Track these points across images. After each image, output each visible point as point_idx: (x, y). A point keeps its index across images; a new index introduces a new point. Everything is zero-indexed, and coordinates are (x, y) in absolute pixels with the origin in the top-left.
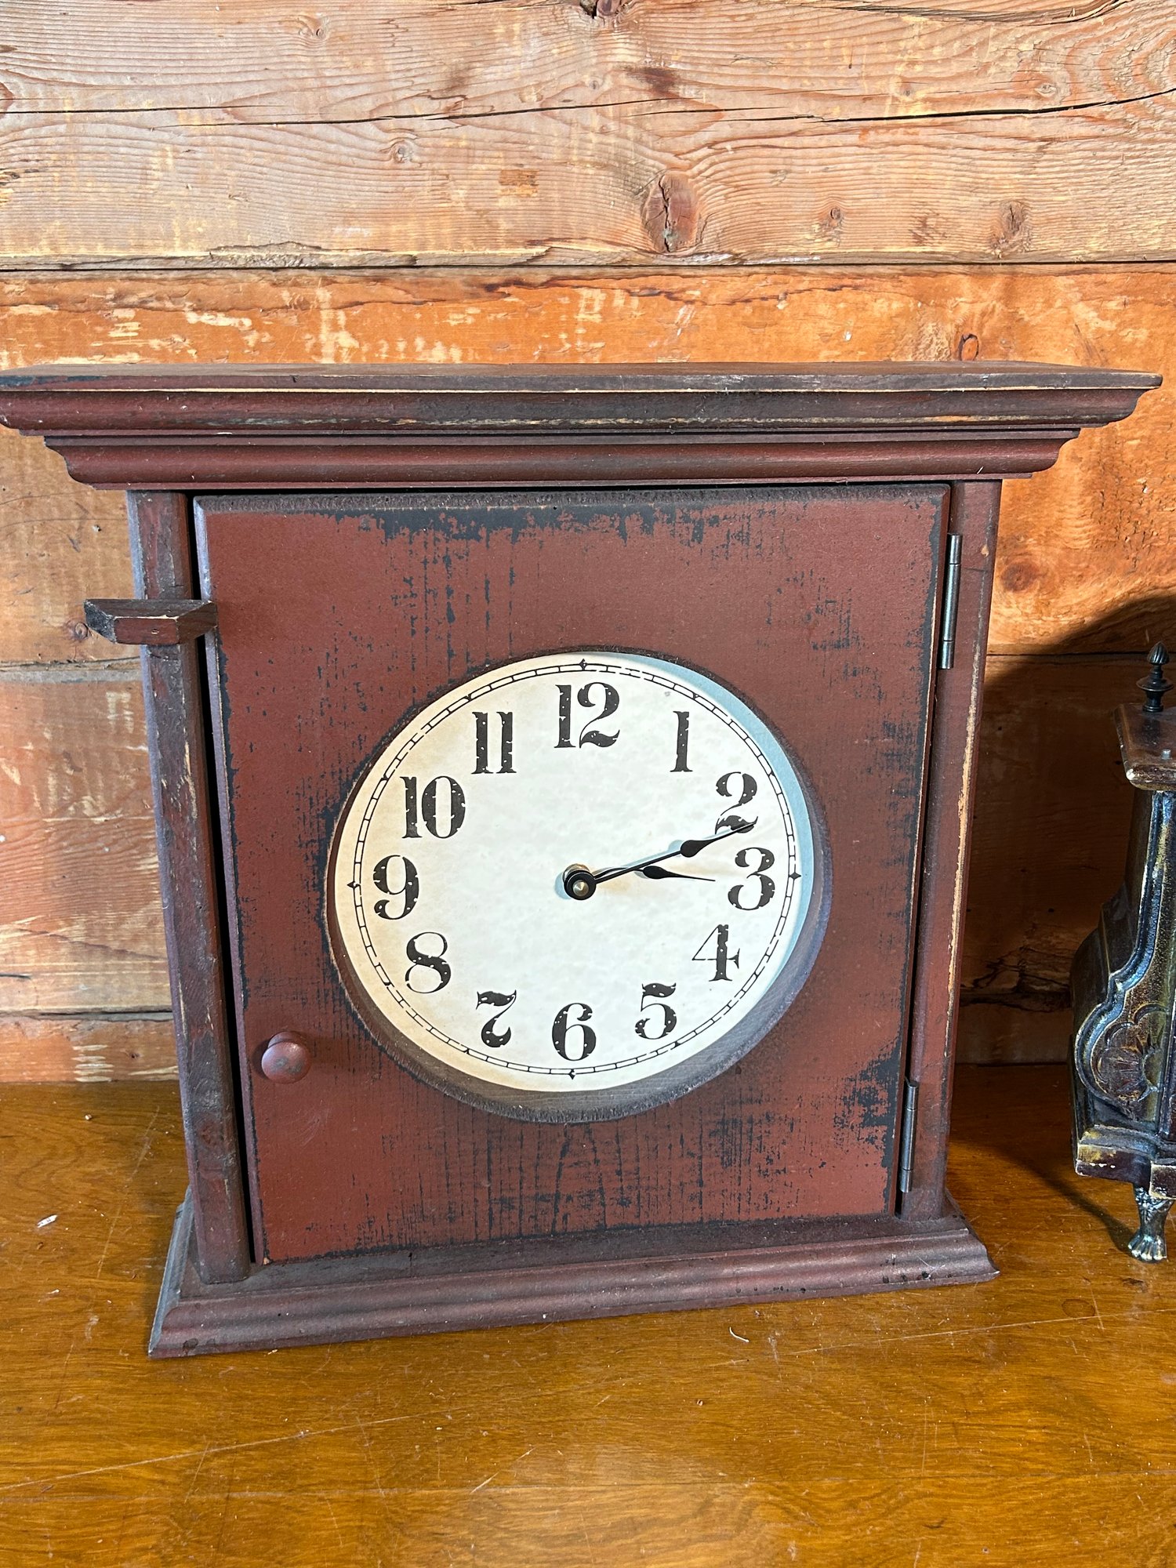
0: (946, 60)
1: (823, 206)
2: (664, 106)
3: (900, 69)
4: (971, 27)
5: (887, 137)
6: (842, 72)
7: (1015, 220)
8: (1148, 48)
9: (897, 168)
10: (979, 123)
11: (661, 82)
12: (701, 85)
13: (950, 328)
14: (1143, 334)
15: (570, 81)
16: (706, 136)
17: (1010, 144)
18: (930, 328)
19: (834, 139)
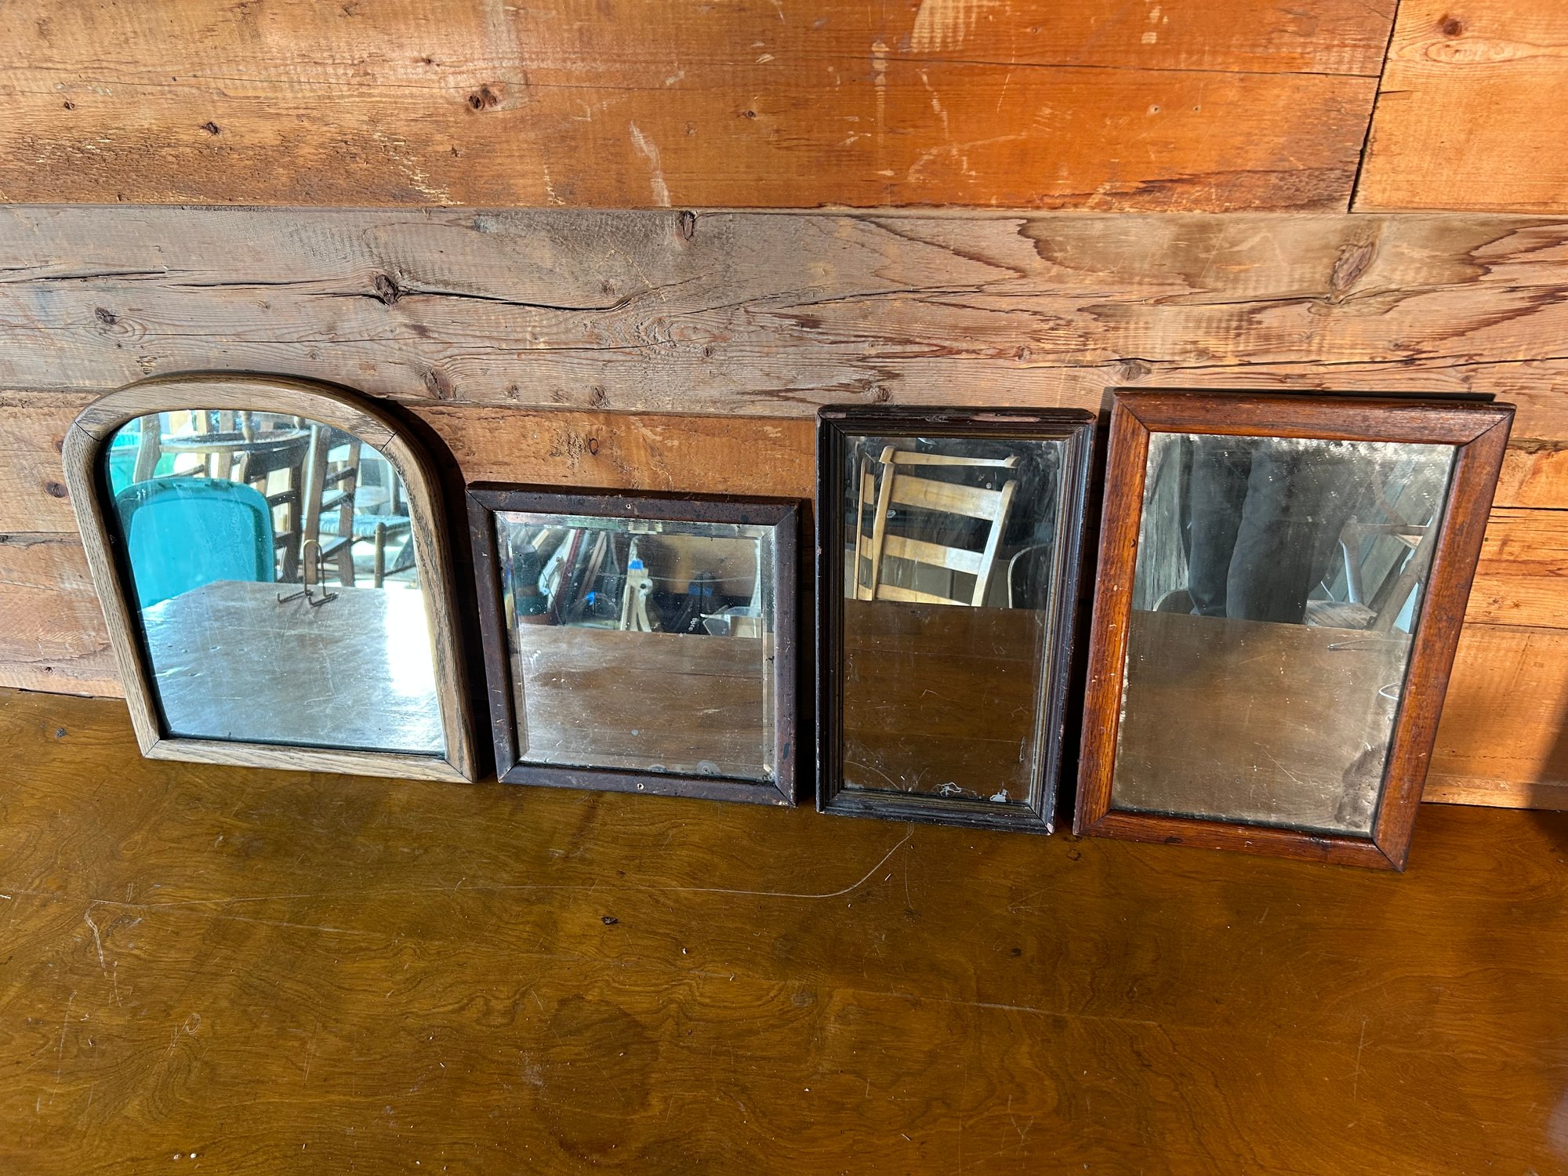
0: (550, 326)
1: (507, 384)
2: (425, 340)
3: (530, 329)
4: (559, 312)
5: (531, 357)
6: (502, 329)
7: (600, 394)
8: (645, 325)
9: (539, 370)
10: (573, 353)
11: (422, 331)
12: (440, 333)
13: (583, 435)
14: (676, 443)
15: (380, 330)
16: (448, 353)
17: (589, 362)
18: (573, 435)
19: (507, 357)
